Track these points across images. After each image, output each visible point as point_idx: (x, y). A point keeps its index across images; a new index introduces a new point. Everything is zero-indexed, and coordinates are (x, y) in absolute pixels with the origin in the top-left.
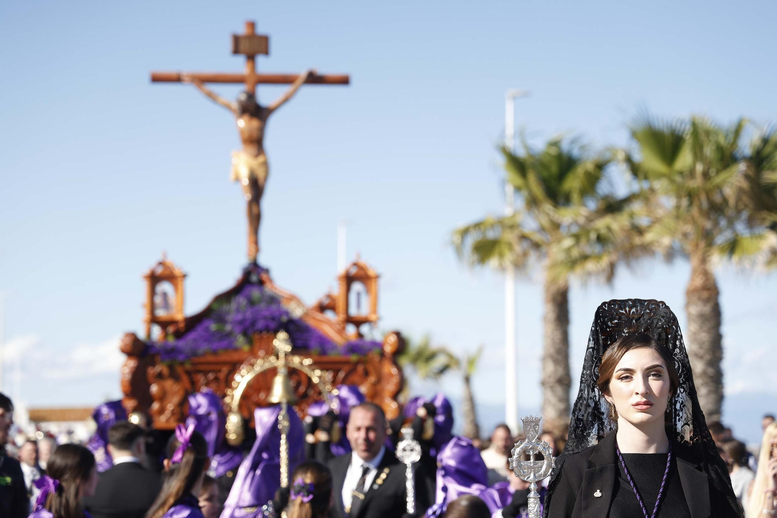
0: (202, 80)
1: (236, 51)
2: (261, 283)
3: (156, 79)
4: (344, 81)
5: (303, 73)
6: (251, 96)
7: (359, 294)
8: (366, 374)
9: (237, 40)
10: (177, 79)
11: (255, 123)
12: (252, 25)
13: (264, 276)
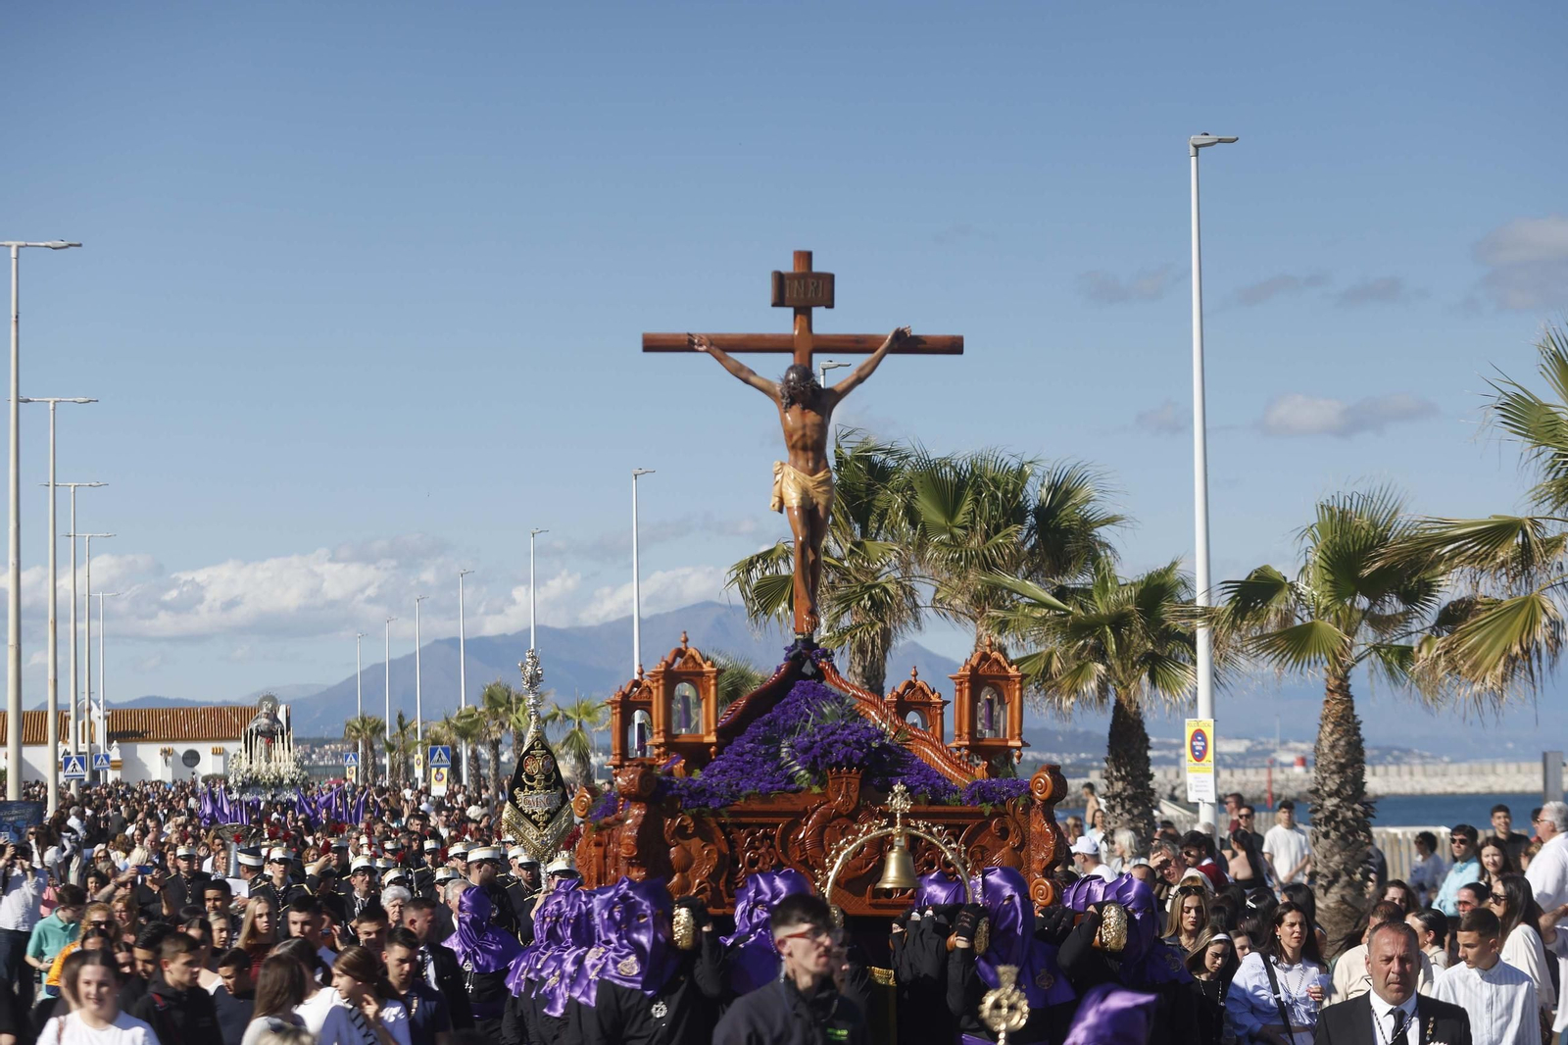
0: (724, 347)
1: (779, 302)
2: (820, 675)
3: (652, 345)
4: (953, 346)
5: (888, 332)
6: (806, 373)
7: (990, 702)
8: (1004, 833)
9: (780, 279)
10: (686, 345)
11: (812, 417)
12: (805, 257)
13: (823, 663)
